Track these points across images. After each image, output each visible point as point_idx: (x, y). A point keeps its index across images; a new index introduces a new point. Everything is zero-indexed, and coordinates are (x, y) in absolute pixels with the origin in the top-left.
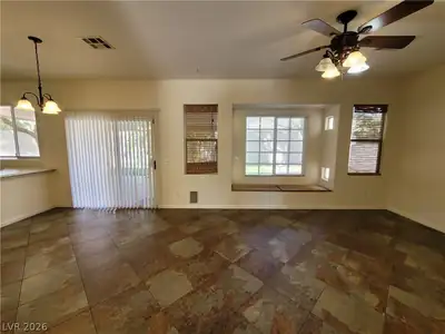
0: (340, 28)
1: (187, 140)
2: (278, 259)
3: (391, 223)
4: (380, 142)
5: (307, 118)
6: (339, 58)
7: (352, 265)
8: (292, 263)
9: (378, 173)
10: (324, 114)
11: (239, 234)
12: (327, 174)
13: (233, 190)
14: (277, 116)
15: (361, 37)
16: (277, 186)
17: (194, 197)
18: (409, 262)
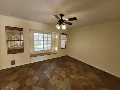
0: (60, 17)
1: (8, 41)
2: (47, 77)
3: (68, 58)
4: (66, 41)
5: (52, 35)
6: (60, 25)
7: (64, 72)
8: (51, 77)
9: (66, 48)
10: (55, 34)
11: (34, 73)
12: (56, 49)
13: (30, 57)
14: (44, 34)
15: (64, 21)
16: (45, 53)
17: (13, 62)
18: (72, 67)
